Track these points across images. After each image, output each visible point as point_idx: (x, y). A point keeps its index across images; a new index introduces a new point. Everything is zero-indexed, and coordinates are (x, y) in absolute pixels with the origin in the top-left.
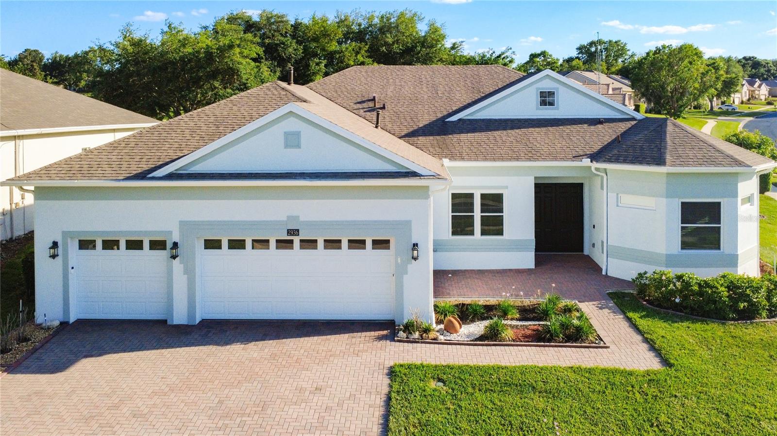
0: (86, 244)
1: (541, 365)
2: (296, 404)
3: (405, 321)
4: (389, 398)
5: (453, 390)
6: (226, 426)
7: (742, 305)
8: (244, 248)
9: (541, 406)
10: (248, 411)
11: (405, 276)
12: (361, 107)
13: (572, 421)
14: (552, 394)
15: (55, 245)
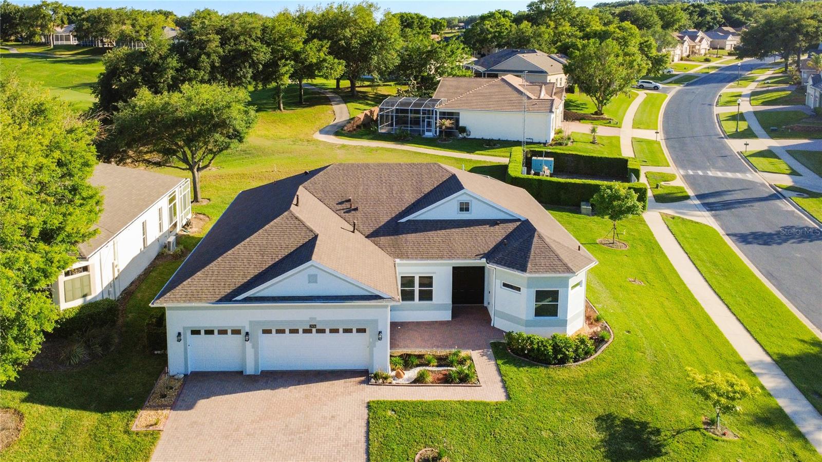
0: (196, 332)
1: (444, 400)
2: (323, 426)
3: (375, 372)
4: (368, 422)
5: (399, 416)
6: (293, 439)
7: (559, 357)
8: (285, 333)
9: (441, 425)
10: (301, 431)
11: (374, 349)
12: (342, 208)
13: (454, 433)
14: (447, 418)
15: (179, 334)
